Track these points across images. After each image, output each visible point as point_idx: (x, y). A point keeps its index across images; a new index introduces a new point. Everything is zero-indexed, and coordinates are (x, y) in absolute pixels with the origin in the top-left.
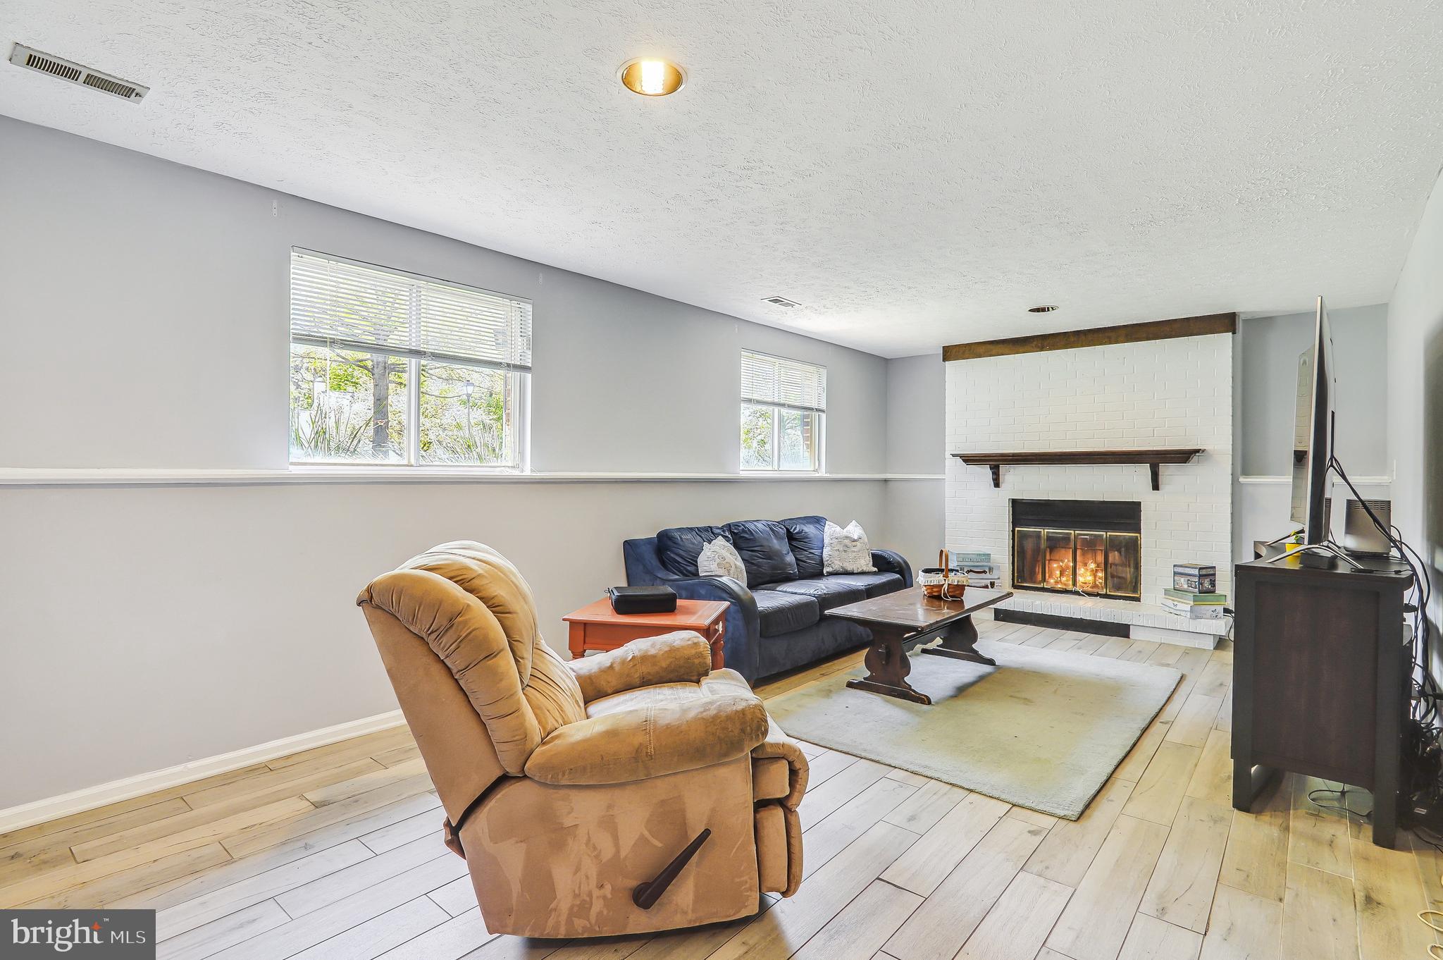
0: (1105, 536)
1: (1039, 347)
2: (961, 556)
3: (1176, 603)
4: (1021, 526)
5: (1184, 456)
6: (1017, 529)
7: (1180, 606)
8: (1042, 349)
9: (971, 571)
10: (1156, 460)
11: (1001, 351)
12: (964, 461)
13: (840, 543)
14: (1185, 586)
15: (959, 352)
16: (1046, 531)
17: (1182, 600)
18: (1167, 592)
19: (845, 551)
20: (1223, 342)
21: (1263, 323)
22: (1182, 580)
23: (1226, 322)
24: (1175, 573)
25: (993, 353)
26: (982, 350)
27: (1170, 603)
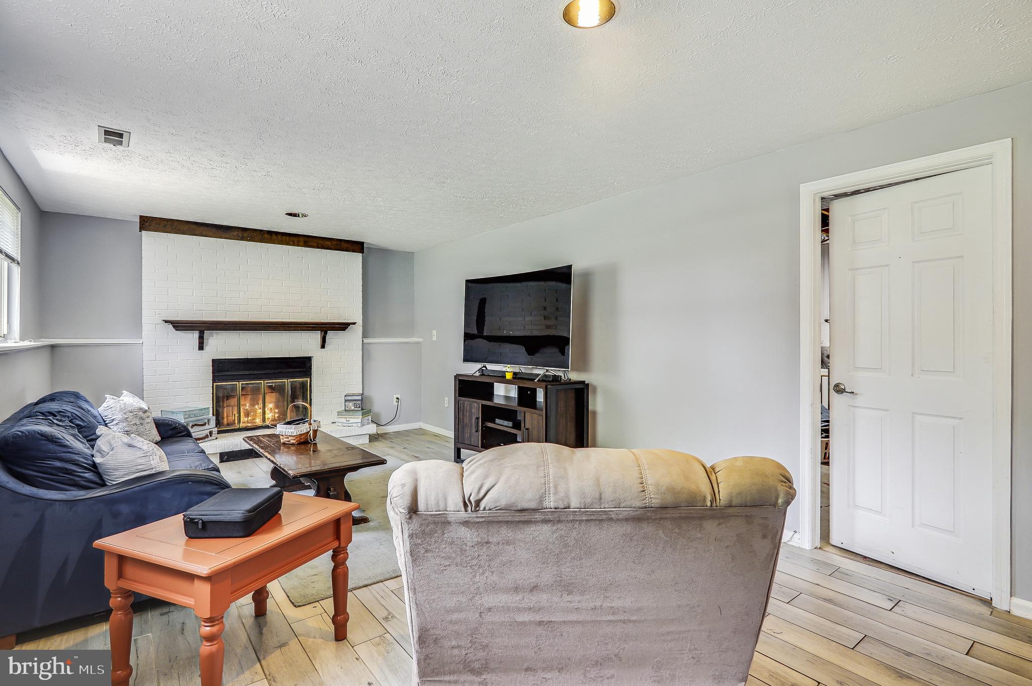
0: (286, 382)
1: (239, 236)
2: (188, 413)
3: (348, 419)
4: (220, 381)
5: (343, 327)
6: (215, 384)
7: (352, 420)
8: (242, 239)
9: (196, 425)
10: (325, 329)
11: (204, 233)
12: (174, 327)
13: (136, 416)
14: (353, 408)
15: (159, 224)
16: (241, 383)
17: (355, 417)
18: (339, 413)
19: (142, 424)
20: (356, 258)
21: (384, 253)
22: (351, 404)
23: (356, 246)
24: (346, 401)
25: (197, 233)
26: (186, 227)
27: (344, 420)
